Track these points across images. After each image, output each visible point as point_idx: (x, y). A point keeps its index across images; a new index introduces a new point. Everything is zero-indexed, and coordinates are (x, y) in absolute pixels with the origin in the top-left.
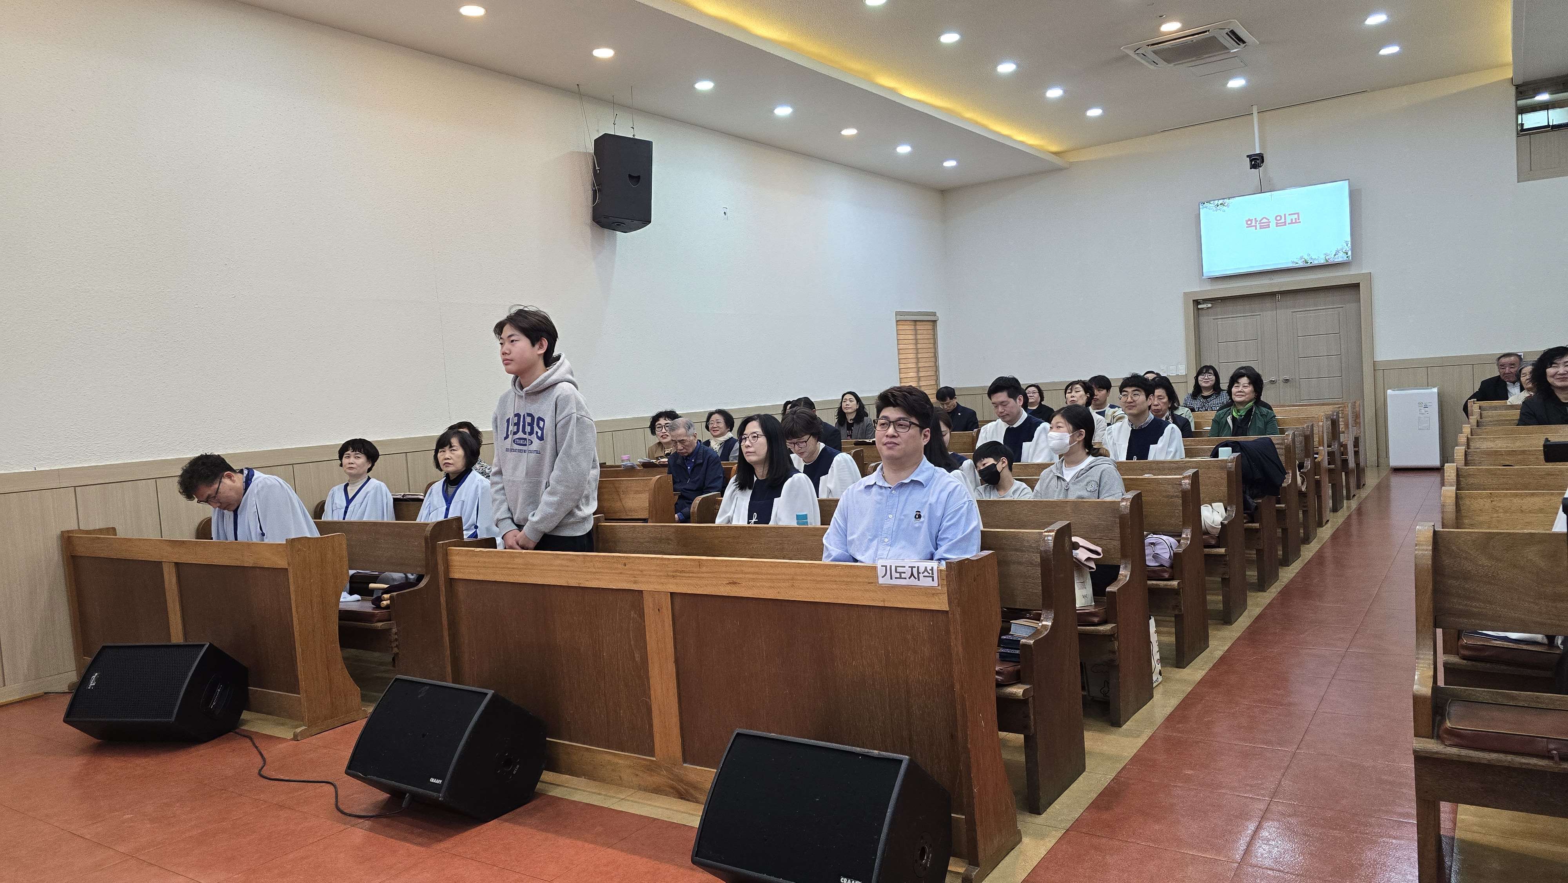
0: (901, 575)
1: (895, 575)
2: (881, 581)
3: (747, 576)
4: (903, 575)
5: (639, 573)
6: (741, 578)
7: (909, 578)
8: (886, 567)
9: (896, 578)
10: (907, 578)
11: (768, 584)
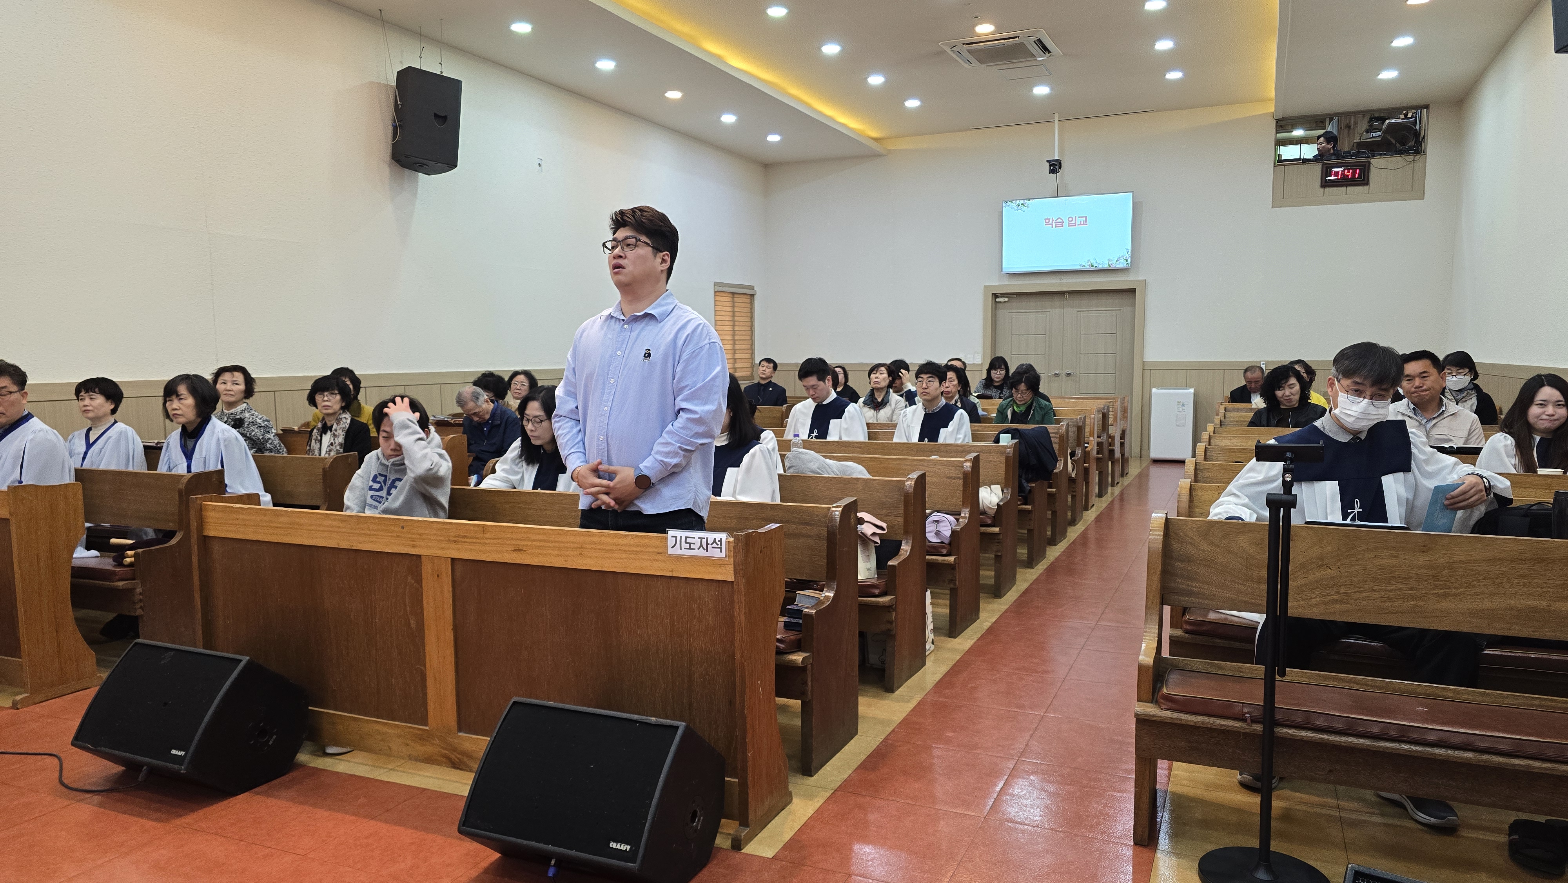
0: (690, 546)
1: (684, 545)
2: (670, 551)
3: (534, 543)
4: (692, 546)
5: (418, 536)
6: (527, 546)
7: (699, 549)
8: (676, 537)
9: (685, 549)
10: (696, 549)
11: (556, 552)
